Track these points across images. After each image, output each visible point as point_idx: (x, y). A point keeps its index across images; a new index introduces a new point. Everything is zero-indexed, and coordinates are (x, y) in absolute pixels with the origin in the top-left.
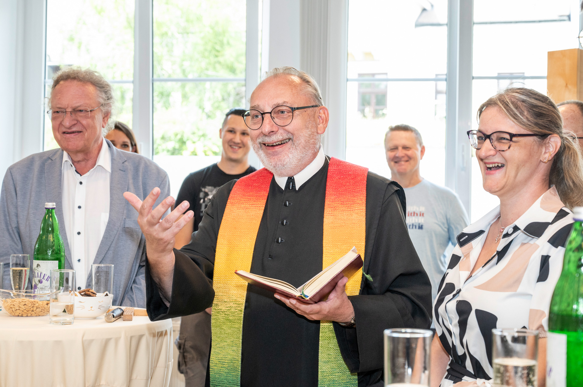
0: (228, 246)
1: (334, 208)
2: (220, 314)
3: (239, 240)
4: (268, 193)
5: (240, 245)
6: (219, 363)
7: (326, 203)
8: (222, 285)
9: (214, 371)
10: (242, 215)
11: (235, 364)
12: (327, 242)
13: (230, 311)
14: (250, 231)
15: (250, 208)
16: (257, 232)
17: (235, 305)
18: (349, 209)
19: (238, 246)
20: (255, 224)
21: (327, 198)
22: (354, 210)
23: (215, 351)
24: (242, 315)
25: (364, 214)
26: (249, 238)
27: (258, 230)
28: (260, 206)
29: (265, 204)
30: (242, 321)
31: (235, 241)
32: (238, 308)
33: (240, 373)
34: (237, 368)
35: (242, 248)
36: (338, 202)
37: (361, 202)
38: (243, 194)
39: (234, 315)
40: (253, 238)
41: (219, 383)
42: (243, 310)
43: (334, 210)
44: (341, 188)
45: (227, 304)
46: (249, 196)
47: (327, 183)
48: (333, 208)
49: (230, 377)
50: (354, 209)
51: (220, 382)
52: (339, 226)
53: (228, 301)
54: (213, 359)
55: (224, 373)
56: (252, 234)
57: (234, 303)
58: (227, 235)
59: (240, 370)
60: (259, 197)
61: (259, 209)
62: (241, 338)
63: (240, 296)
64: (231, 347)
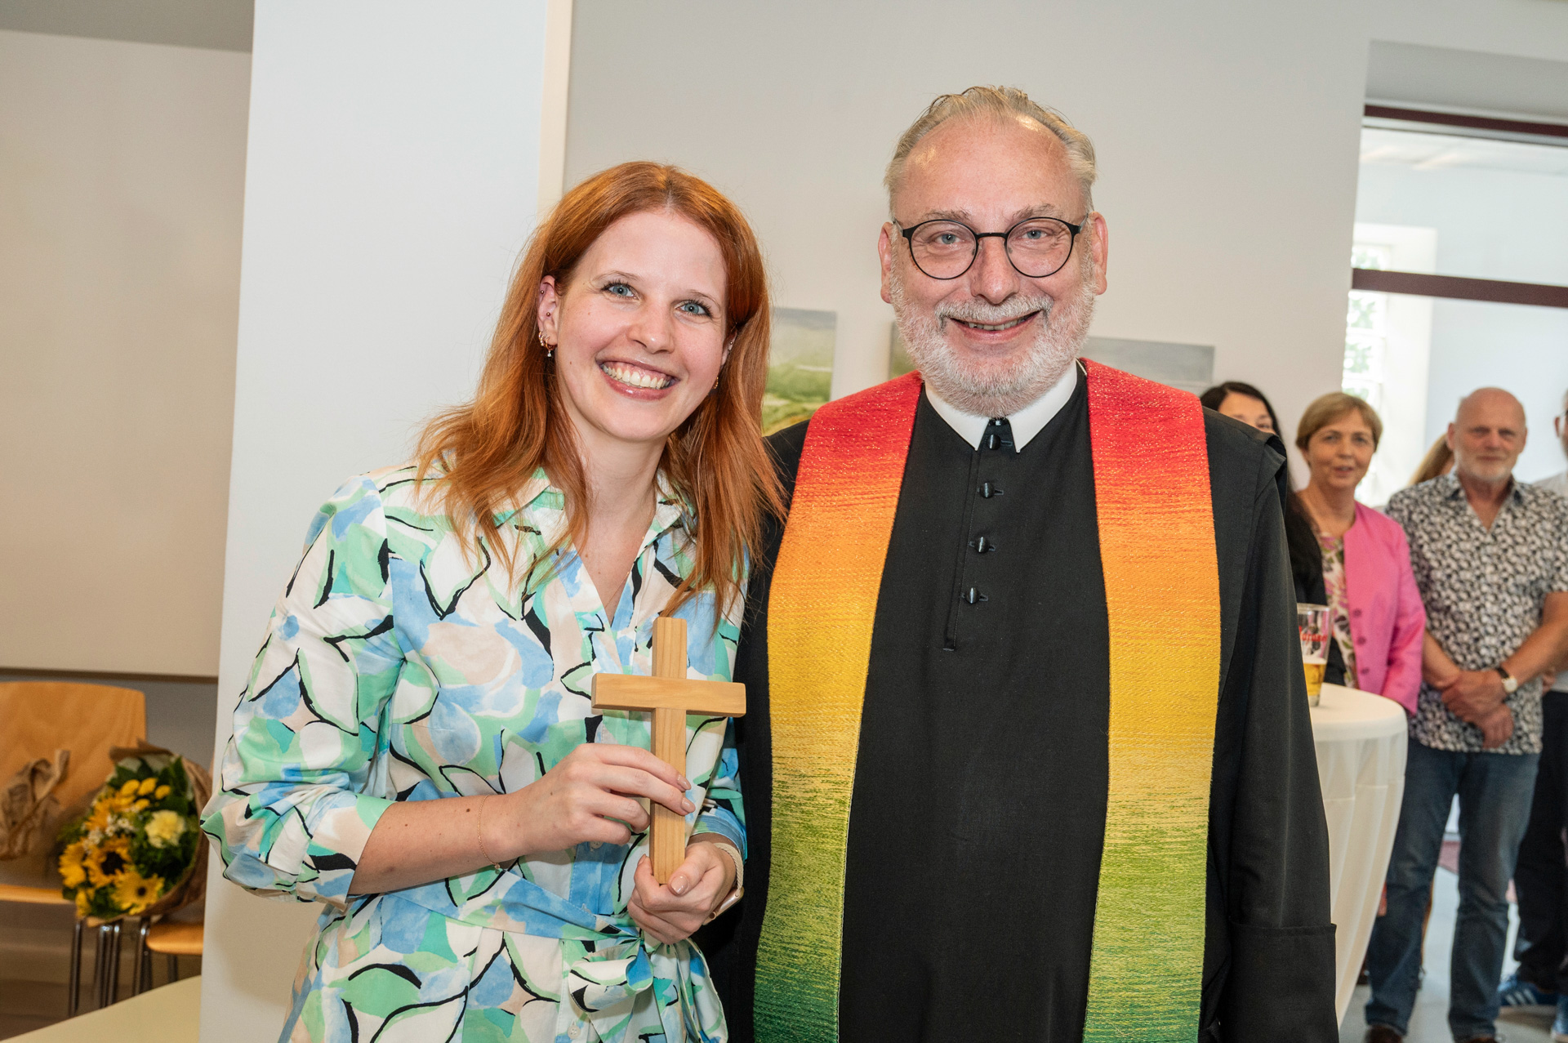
0: (799, 614)
1: (1124, 503)
2: (791, 811)
3: (831, 597)
4: (905, 456)
5: (834, 611)
6: (783, 951)
7: (1097, 487)
8: (793, 727)
9: (769, 975)
10: (837, 525)
11: (824, 958)
12: (1118, 602)
13: (813, 803)
14: (861, 571)
15: (857, 504)
16: (881, 572)
17: (828, 784)
18: (1166, 509)
19: (827, 614)
20: (873, 549)
21: (1099, 473)
22: (1183, 512)
23: (775, 915)
24: (847, 816)
25: (1209, 523)
26: (857, 589)
27: (882, 567)
28: (884, 495)
29: (898, 489)
30: (845, 834)
31: (818, 601)
32: (834, 794)
33: (837, 985)
34: (830, 970)
35: (839, 620)
36: (1132, 487)
37: (1197, 489)
38: (836, 464)
39: (825, 814)
40: (871, 588)
41: (780, 1012)
42: (849, 802)
43: (1125, 509)
44: (1133, 447)
45: (807, 782)
46: (852, 468)
47: (1092, 430)
48: (1120, 502)
49: (809, 994)
50: (1181, 509)
51: (784, 1009)
52: (1146, 557)
53: (810, 774)
54: (768, 939)
55: (795, 983)
56: (867, 578)
57: (823, 781)
58: (797, 584)
59: (837, 978)
60: (881, 469)
61: (882, 504)
62: (841, 882)
63: (840, 760)
64: (815, 908)
